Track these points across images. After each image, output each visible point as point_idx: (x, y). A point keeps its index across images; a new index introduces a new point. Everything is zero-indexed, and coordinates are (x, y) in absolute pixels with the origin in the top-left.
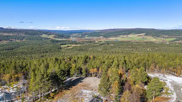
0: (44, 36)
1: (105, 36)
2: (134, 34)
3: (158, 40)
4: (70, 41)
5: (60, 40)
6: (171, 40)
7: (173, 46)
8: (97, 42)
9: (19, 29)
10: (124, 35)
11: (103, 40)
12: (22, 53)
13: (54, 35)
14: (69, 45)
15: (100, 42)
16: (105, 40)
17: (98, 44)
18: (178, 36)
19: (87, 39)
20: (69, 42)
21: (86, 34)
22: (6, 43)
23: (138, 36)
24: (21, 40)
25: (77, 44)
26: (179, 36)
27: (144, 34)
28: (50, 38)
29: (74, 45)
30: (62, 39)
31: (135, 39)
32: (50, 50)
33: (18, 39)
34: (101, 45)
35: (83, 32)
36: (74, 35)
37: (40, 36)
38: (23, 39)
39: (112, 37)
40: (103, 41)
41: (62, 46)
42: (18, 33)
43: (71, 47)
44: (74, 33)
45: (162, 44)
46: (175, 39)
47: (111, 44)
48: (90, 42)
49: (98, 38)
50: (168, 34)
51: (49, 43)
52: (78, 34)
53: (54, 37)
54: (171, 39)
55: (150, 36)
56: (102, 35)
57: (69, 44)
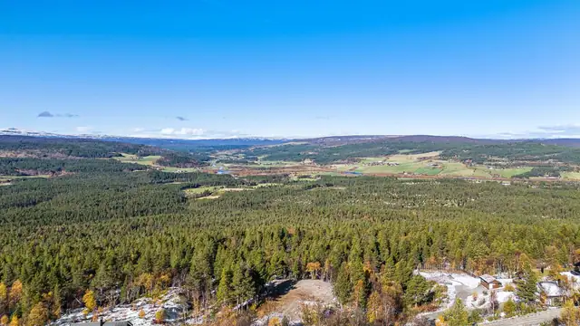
0: (128, 158)
1: (318, 160)
2: (407, 154)
3: (478, 173)
4: (210, 176)
5: (179, 171)
6: (518, 174)
7: (521, 192)
8: (295, 179)
9: (42, 134)
10: (377, 155)
11: (313, 171)
12: (70, 216)
13: (159, 157)
14: (211, 189)
15: (305, 177)
16: (321, 173)
17: (300, 187)
18: (537, 162)
19: (265, 169)
20: (210, 180)
21: (259, 152)
22: (9, 181)
23: (421, 159)
24: (54, 172)
25: (234, 186)
26: (542, 159)
27: (438, 153)
28: (146, 167)
29: (227, 189)
30: (184, 170)
31: (410, 170)
32: (153, 206)
33: (45, 171)
34: (309, 187)
35: (251, 146)
36: (222, 154)
37: (115, 158)
38: (60, 170)
39: (339, 161)
40: (313, 176)
41: (189, 192)
42: (44, 150)
43: (217, 194)
44: (222, 148)
45: (490, 187)
46: (529, 169)
47: (337, 185)
48: (274, 177)
49: (297, 164)
50: (509, 155)
51: (145, 184)
52: (234, 151)
53: (160, 162)
54: (519, 171)
55: (456, 160)
56: (308, 156)
57: (207, 184)
